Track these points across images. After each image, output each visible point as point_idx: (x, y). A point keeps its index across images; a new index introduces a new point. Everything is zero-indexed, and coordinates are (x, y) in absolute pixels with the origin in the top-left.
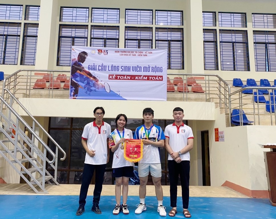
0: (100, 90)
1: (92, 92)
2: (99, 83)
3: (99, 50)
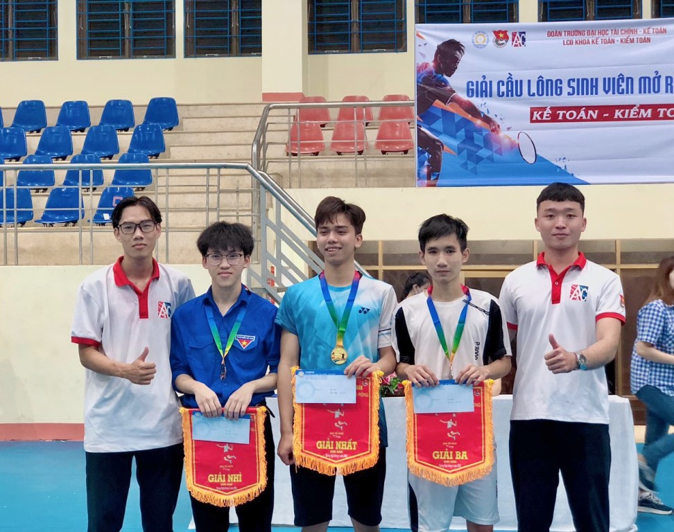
0: (506, 156)
1: (481, 163)
2: (503, 134)
3: (497, 33)
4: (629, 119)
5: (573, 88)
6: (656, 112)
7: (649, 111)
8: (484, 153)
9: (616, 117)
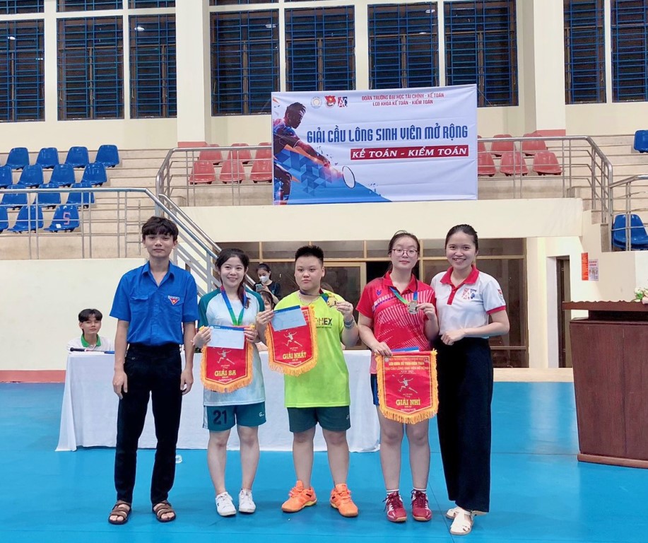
0: (334, 183)
2: (332, 168)
3: (327, 98)
4: (418, 157)
5: (380, 136)
6: (437, 152)
7: (432, 151)
8: (319, 181)
9: (409, 155)
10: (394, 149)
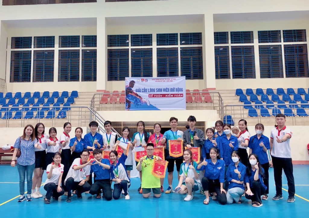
0: (144, 104)
1: (139, 106)
3: (142, 79)
4: (168, 97)
5: (157, 90)
6: (174, 96)
8: (139, 103)
9: (166, 96)
10: (161, 95)
